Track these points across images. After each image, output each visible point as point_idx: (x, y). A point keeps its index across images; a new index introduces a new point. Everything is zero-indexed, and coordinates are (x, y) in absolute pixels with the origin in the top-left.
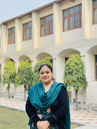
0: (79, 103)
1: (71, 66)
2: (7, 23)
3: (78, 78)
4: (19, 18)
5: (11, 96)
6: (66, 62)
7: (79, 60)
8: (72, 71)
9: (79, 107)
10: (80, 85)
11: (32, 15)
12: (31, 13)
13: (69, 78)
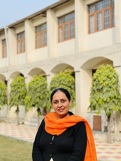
0: (113, 132)
1: (100, 81)
2: (14, 27)
3: (111, 98)
4: (29, 19)
5: (20, 123)
6: (93, 75)
7: (111, 72)
8: (102, 88)
9: (112, 138)
10: (113, 108)
11: (46, 14)
12: (46, 11)
13: (98, 97)
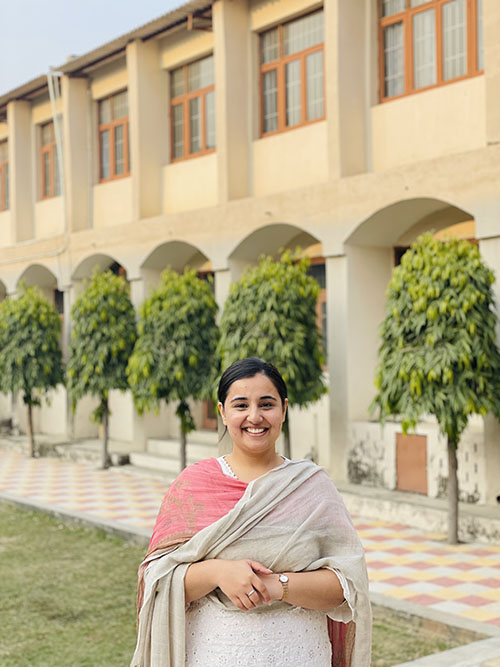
0: (472, 500)
1: (418, 299)
2: (87, 71)
3: (460, 366)
5: (115, 459)
8: (424, 328)
12: (209, 8)
13: (410, 364)
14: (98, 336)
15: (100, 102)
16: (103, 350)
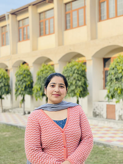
2: (16, 13)
8: (121, 77)
14: (23, 81)
15: (19, 21)
16: (24, 84)
